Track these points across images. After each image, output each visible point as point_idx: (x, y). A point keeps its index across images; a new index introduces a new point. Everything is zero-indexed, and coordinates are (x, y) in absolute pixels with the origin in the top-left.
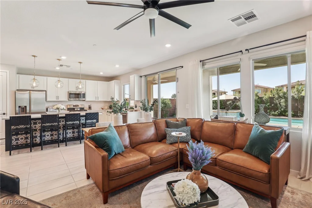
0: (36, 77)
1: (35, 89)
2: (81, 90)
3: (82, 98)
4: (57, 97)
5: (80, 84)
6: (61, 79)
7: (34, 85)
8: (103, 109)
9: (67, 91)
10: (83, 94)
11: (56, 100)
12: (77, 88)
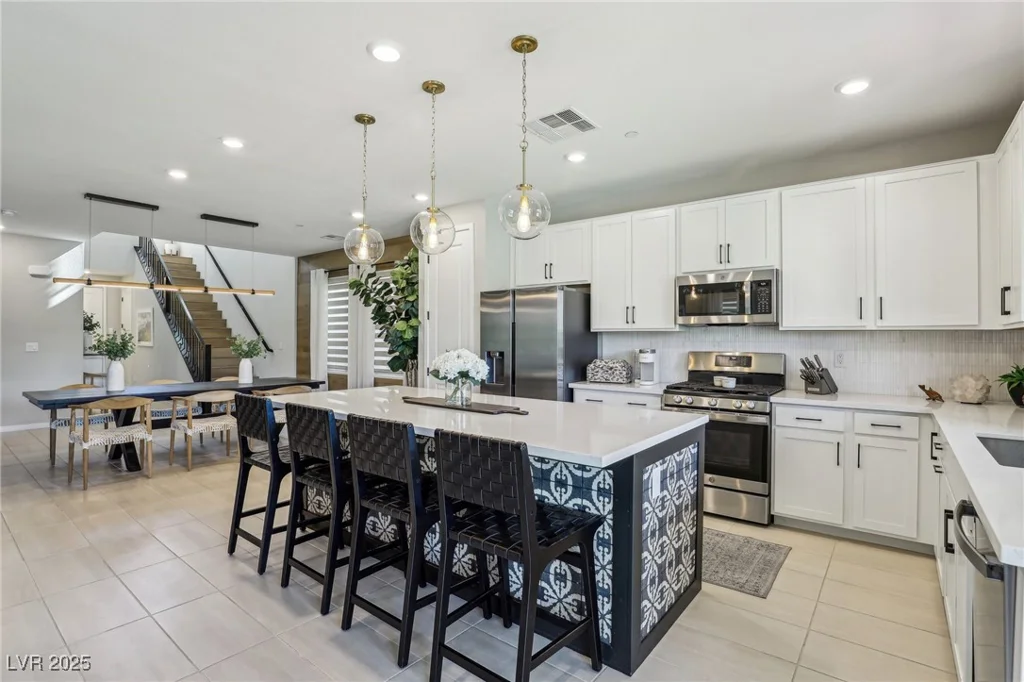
1: (556, 280)
3: (748, 310)
4: (630, 313)
8: (933, 396)
10: (755, 285)
11: (623, 326)
12: (725, 252)
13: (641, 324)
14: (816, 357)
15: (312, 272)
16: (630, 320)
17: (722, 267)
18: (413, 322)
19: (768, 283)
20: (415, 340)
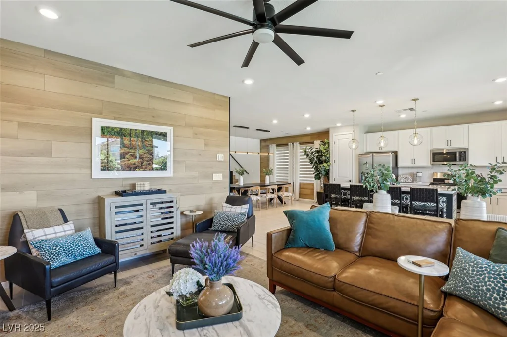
0: (385, 134)
1: (384, 150)
2: (457, 145)
3: (458, 160)
4: (413, 161)
5: (416, 138)
6: (418, 130)
7: (382, 145)
9: (429, 148)
10: (460, 153)
11: (411, 165)
12: (449, 142)
13: (417, 164)
14: (481, 174)
15: (270, 146)
16: (413, 163)
17: (448, 147)
18: (328, 163)
19: (465, 152)
20: (329, 170)
